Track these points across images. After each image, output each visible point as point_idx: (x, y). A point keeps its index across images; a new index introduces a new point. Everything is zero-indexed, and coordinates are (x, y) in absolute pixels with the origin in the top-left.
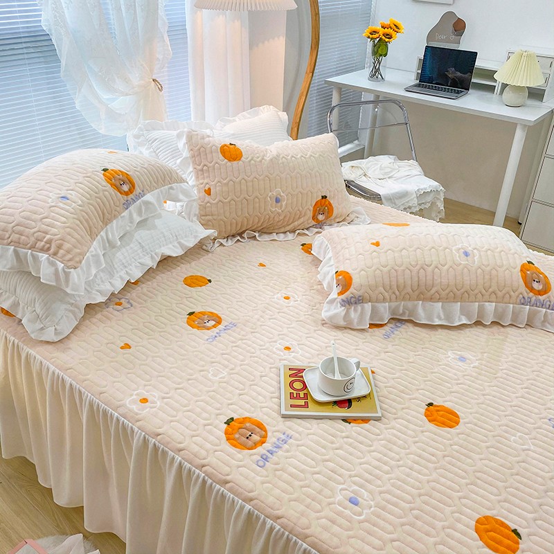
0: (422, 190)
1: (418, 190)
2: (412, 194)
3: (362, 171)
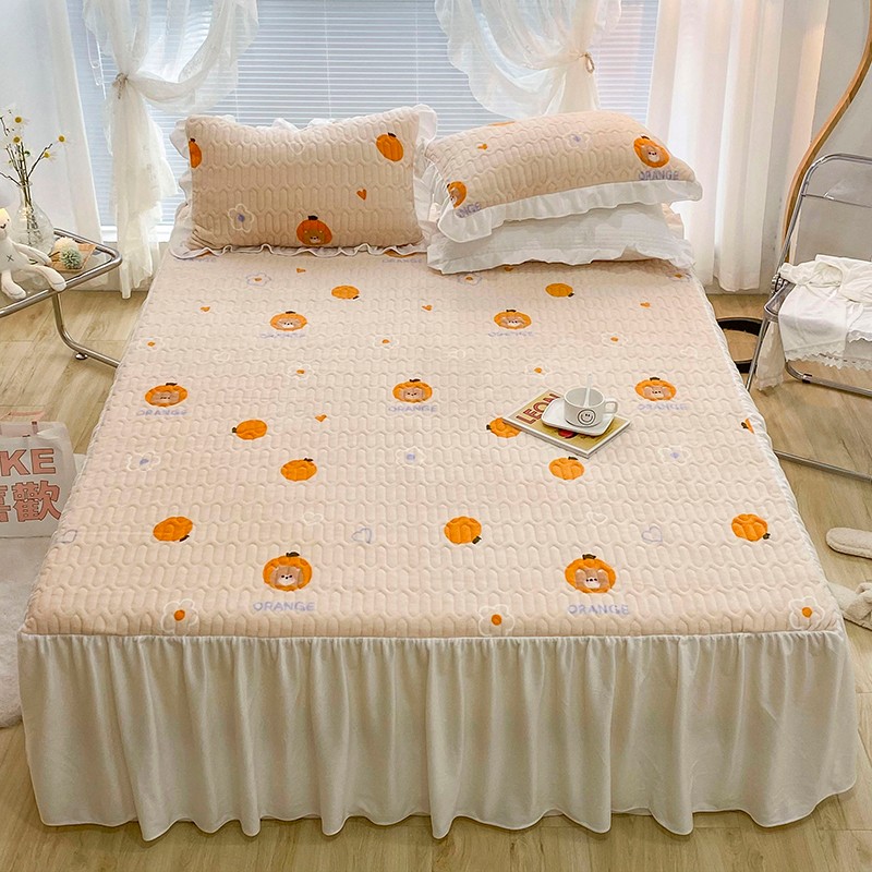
1: (855, 332)
2: (839, 335)
3: (837, 278)
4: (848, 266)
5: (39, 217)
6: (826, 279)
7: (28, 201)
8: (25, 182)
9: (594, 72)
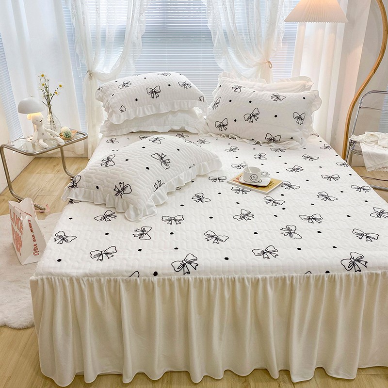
4: (379, 135)
5: (55, 119)
7: (51, 112)
8: (49, 104)
9: (272, 68)
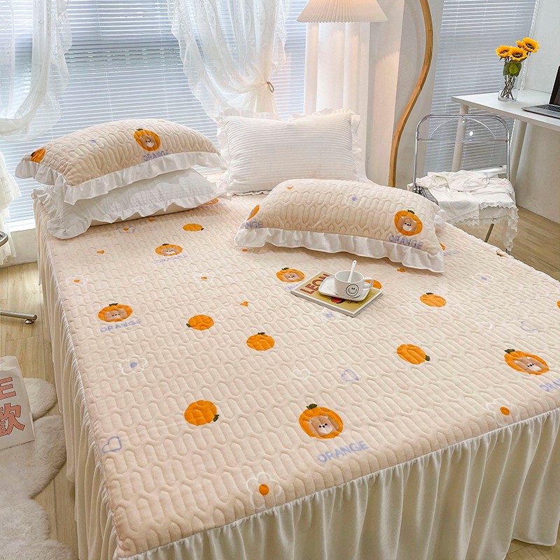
0: (487, 204)
1: (483, 204)
2: (475, 206)
3: (445, 182)
4: (447, 175)
6: (440, 183)
9: (275, 92)
